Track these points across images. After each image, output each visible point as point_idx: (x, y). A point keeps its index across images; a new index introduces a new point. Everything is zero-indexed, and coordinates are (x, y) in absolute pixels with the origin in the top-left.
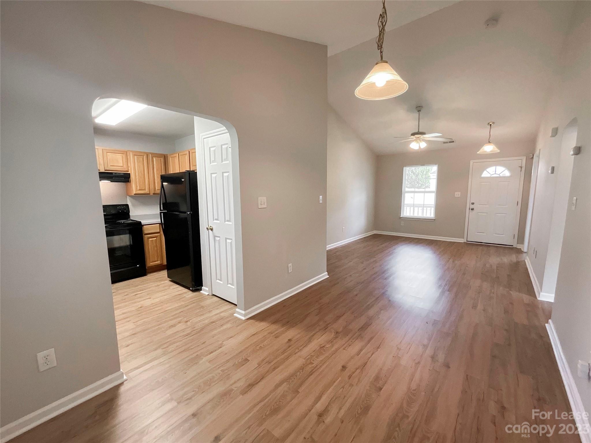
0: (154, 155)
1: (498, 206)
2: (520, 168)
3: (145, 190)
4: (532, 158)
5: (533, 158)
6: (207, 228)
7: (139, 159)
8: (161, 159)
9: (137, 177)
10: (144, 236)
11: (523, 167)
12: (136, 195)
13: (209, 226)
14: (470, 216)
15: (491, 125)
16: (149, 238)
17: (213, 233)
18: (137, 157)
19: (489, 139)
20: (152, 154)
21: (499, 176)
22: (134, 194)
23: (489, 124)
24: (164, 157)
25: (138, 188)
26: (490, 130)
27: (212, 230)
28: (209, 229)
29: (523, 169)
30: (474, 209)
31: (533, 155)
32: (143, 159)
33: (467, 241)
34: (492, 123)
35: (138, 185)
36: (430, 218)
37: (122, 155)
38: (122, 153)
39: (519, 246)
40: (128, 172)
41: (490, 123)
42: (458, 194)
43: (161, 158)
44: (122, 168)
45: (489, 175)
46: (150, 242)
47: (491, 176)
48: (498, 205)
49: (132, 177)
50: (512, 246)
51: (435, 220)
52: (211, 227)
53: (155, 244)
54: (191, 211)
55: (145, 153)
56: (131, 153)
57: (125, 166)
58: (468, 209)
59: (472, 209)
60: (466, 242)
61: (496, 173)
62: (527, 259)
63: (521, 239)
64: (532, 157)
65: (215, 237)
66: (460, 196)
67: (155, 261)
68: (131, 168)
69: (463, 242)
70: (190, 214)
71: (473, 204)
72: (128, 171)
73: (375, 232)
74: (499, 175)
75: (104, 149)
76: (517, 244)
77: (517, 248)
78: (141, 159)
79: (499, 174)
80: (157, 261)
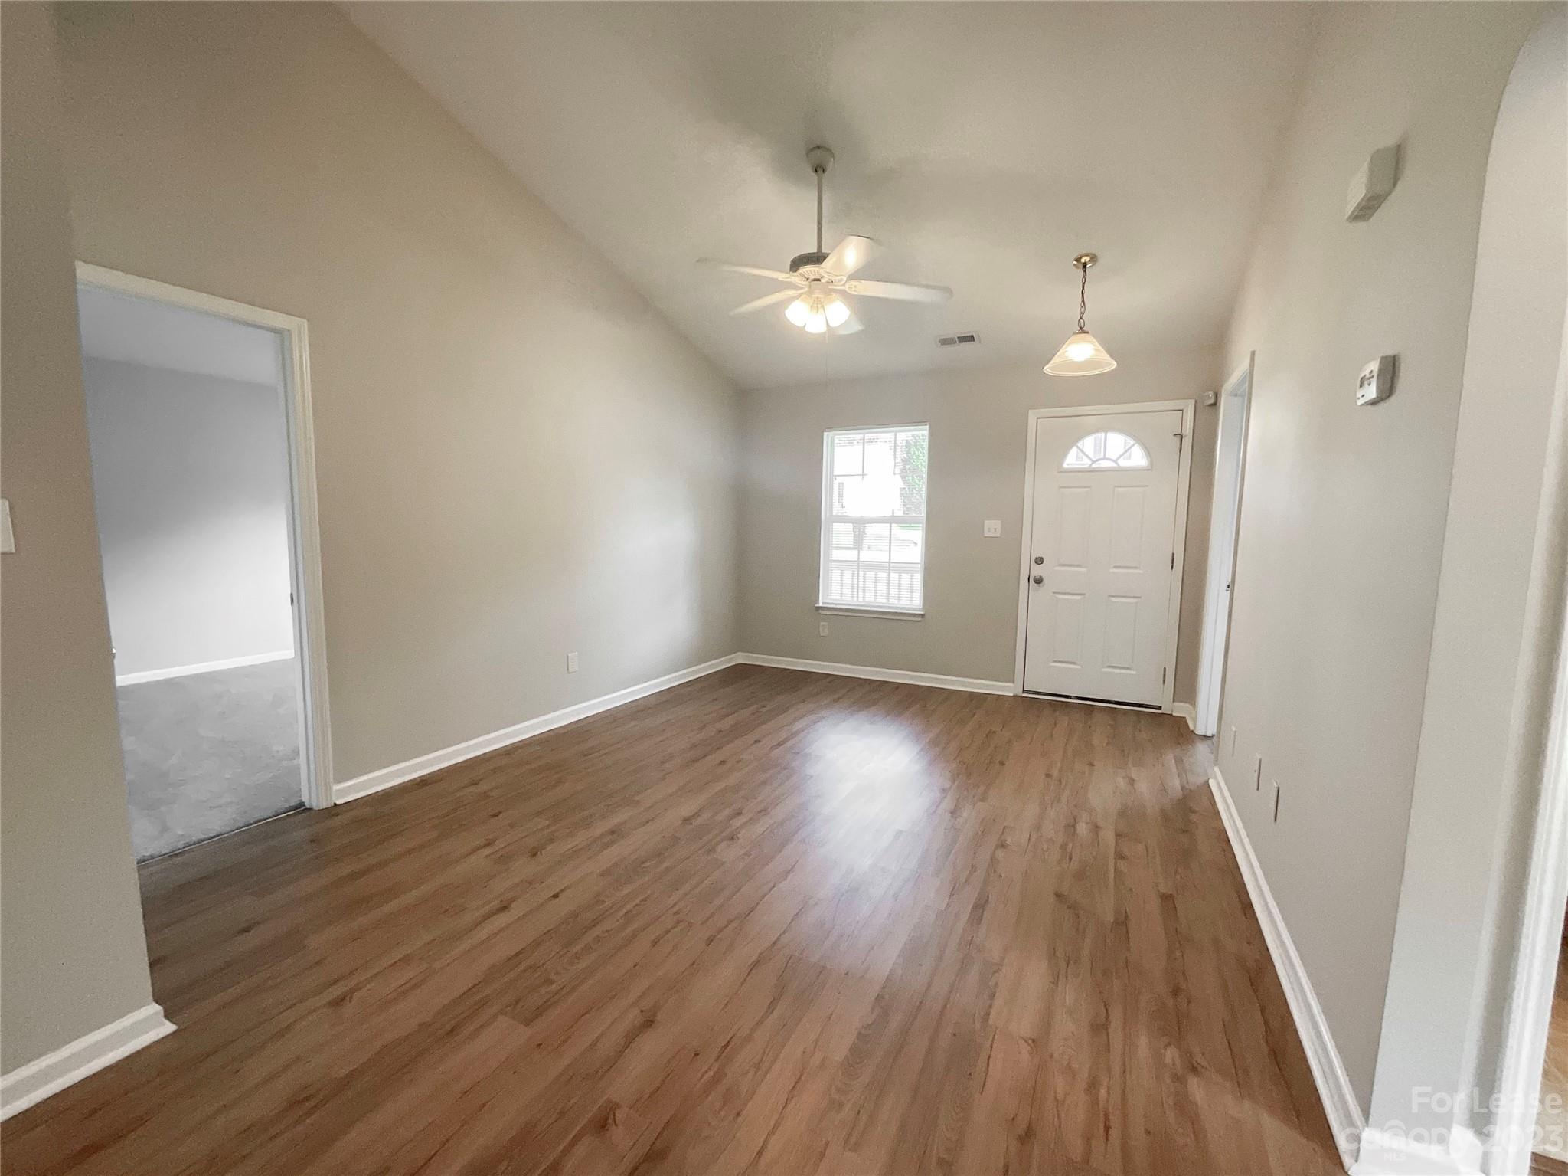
1: (1115, 570)
2: (1178, 439)
4: (1210, 405)
5: (1215, 405)
11: (1186, 436)
14: (1034, 606)
15: (1085, 266)
19: (1081, 318)
21: (1114, 465)
23: (1078, 260)
26: (1084, 283)
29: (1187, 442)
30: (1045, 581)
31: (1216, 396)
33: (1024, 691)
34: (1087, 259)
36: (909, 609)
39: (1180, 710)
41: (1083, 260)
42: (992, 527)
45: (1086, 463)
47: (1093, 466)
48: (1115, 567)
50: (1160, 708)
51: (922, 616)
58: (1024, 581)
59: (1039, 581)
60: (1019, 692)
61: (1107, 456)
62: (1216, 778)
63: (1186, 683)
64: (1212, 401)
66: (998, 535)
69: (1012, 695)
71: (1039, 561)
73: (740, 658)
74: (1115, 461)
76: (1174, 701)
77: (1174, 714)
79: (1114, 459)
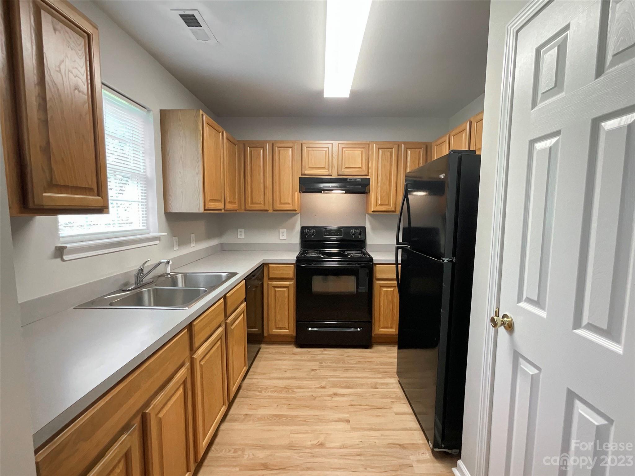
0: (410, 145)
3: (388, 205)
6: (493, 320)
7: (385, 154)
8: (420, 152)
9: (379, 184)
10: (375, 282)
12: (374, 213)
13: (501, 315)
16: (382, 286)
17: (513, 343)
18: (382, 151)
20: (405, 143)
22: (372, 212)
24: (425, 148)
25: (379, 202)
27: (510, 327)
28: (499, 323)
32: (391, 153)
35: (379, 197)
37: (362, 149)
38: (363, 146)
40: (367, 177)
43: (419, 150)
44: (360, 170)
46: (383, 293)
49: (373, 183)
52: (505, 319)
53: (390, 299)
54: (453, 256)
55: (394, 143)
56: (375, 144)
57: (364, 168)
65: (516, 356)
67: (387, 328)
68: (372, 171)
70: (451, 264)
72: (368, 175)
75: (340, 144)
78: (389, 154)
80: (391, 328)
